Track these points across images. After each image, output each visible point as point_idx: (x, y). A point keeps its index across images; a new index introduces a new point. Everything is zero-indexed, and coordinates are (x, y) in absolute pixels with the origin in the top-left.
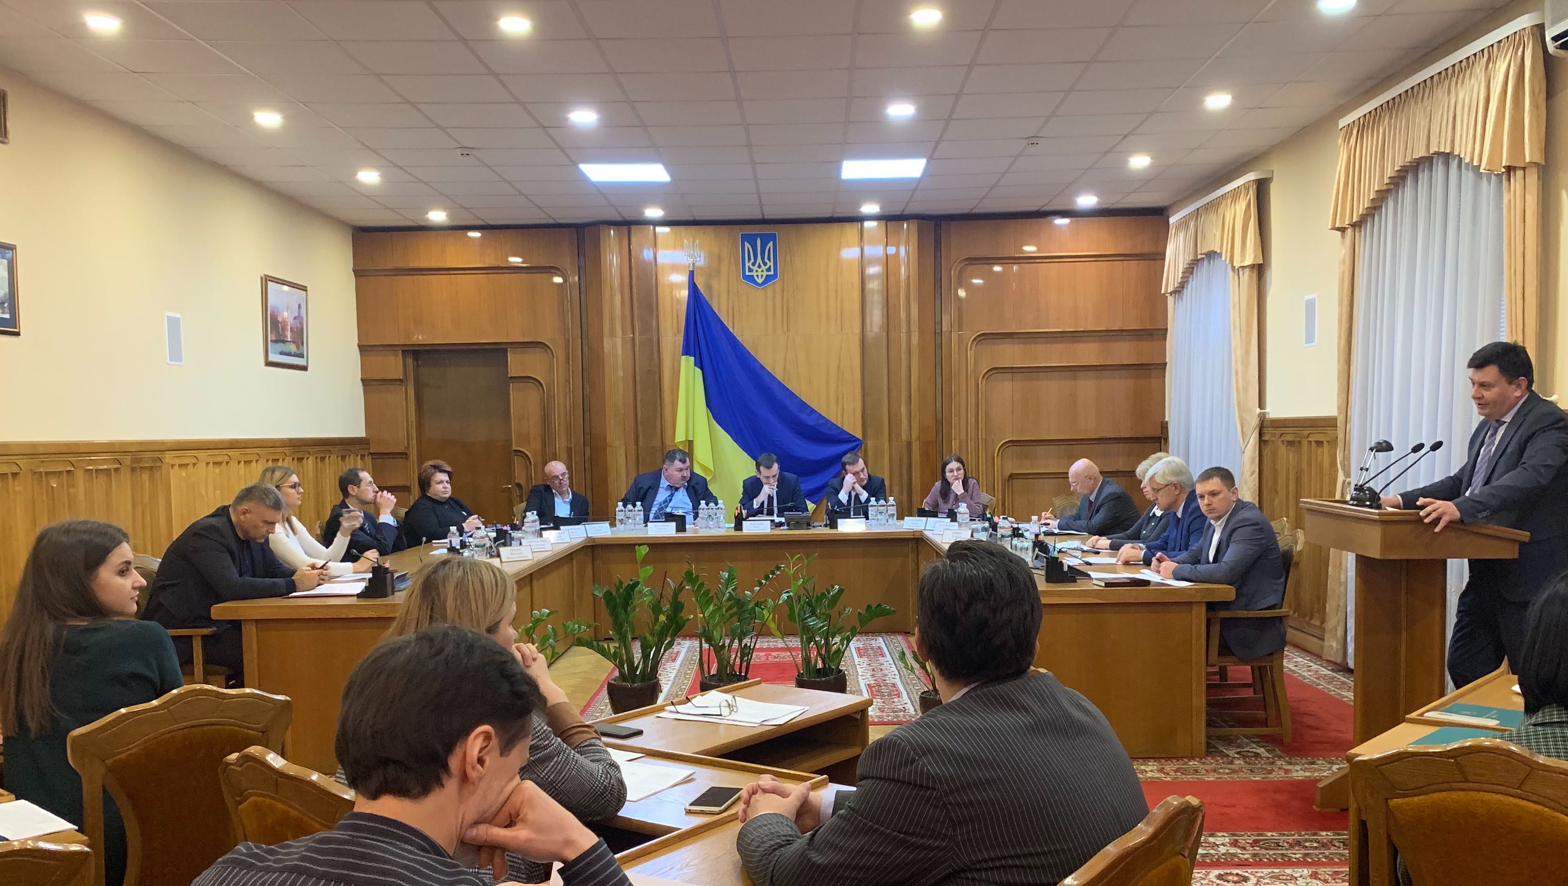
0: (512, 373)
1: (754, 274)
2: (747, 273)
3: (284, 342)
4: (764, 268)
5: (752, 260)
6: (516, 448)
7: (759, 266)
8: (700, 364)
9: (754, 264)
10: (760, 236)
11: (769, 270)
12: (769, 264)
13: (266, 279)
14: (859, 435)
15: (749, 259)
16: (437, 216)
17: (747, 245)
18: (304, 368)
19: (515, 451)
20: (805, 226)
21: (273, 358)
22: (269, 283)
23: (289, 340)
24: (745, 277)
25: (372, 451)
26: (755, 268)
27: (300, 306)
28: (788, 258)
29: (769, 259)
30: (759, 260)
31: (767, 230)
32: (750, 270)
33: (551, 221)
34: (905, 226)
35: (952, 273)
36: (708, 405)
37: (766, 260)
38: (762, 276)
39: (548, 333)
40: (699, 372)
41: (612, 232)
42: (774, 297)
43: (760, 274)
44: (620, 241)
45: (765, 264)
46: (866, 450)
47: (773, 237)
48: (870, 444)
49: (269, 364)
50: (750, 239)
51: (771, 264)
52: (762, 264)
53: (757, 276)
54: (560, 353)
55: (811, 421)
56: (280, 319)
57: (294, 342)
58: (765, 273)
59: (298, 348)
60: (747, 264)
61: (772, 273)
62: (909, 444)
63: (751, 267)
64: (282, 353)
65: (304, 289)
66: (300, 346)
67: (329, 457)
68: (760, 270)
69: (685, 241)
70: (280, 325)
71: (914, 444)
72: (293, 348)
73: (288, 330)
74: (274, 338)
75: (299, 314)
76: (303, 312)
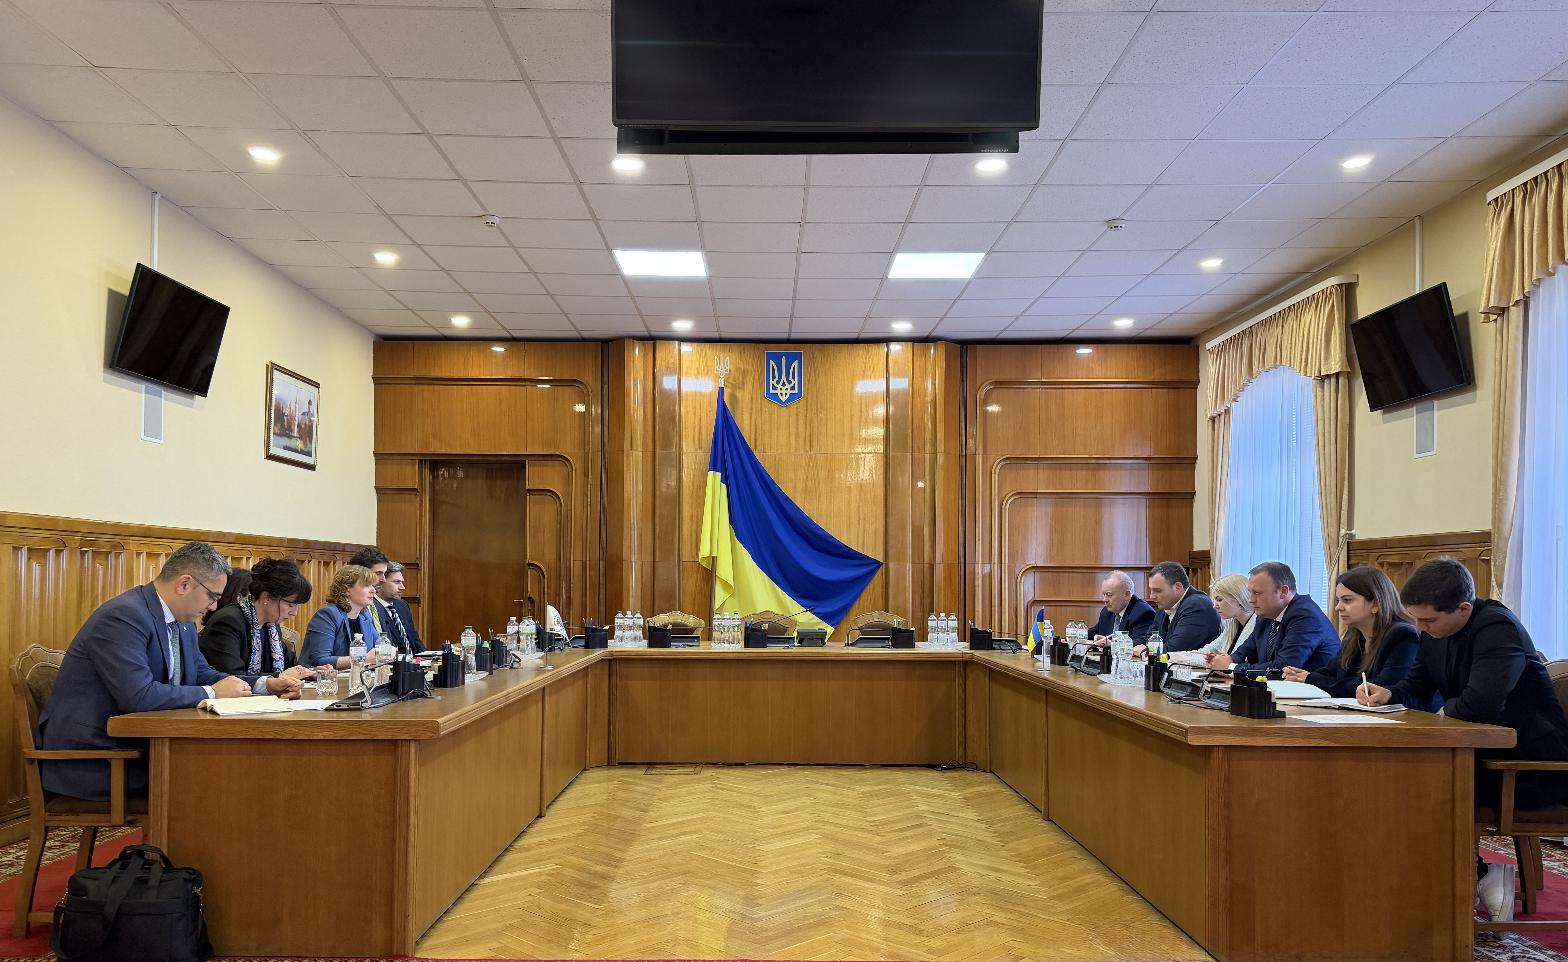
0: (530, 485)
1: (778, 392)
2: (771, 391)
4: (788, 386)
5: (777, 379)
7: (784, 385)
8: (725, 480)
9: (778, 382)
10: (786, 354)
11: (793, 388)
12: (793, 382)
13: (272, 368)
14: (880, 558)
15: (774, 378)
16: (461, 322)
17: (772, 363)
18: (311, 467)
19: (529, 564)
20: (831, 346)
21: (275, 451)
22: (274, 372)
23: (295, 435)
24: (769, 394)
26: (780, 386)
27: (310, 403)
28: (813, 379)
29: (794, 378)
30: (784, 378)
31: (792, 349)
32: (775, 388)
34: (932, 348)
35: (978, 396)
36: (732, 522)
37: (791, 379)
38: (786, 394)
39: (568, 446)
40: (724, 487)
41: (637, 347)
42: (797, 415)
43: (784, 392)
44: (645, 356)
45: (790, 382)
46: (887, 572)
47: (798, 356)
48: (890, 566)
49: (270, 457)
50: (776, 358)
51: (796, 382)
52: (786, 383)
53: (781, 394)
54: (579, 467)
56: (286, 412)
57: (301, 438)
58: (789, 392)
59: (305, 445)
60: (771, 382)
63: (776, 385)
64: (286, 448)
65: (316, 384)
66: (308, 443)
69: (710, 358)
70: (285, 418)
72: (299, 444)
73: (294, 425)
74: (277, 431)
75: (309, 411)
76: (314, 408)
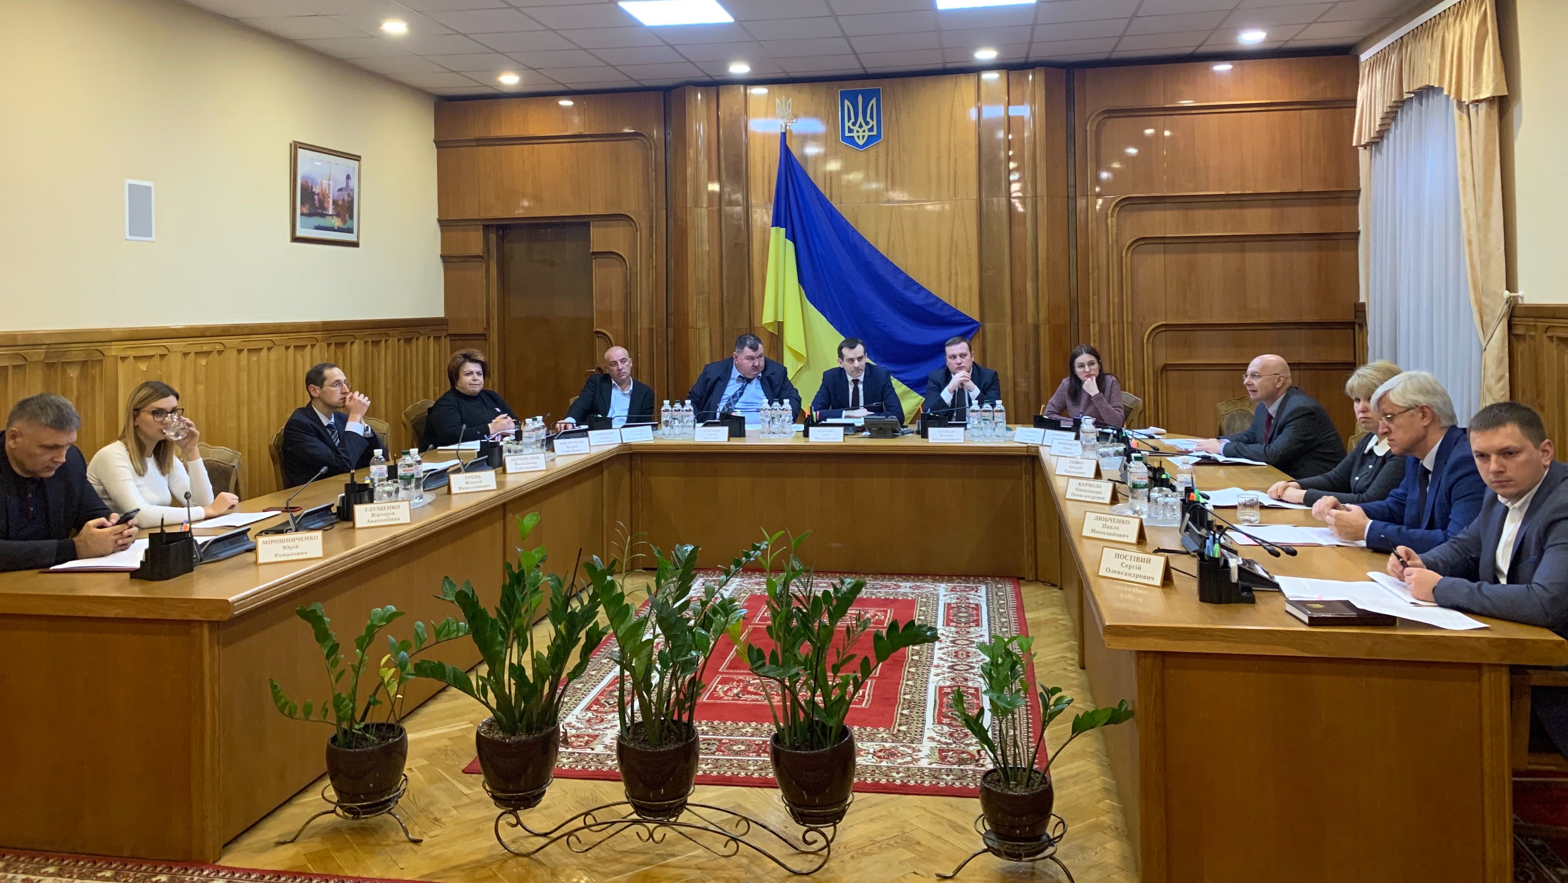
0: (595, 247)
1: (855, 134)
2: (847, 134)
3: (323, 215)
4: (866, 128)
5: (853, 120)
6: (597, 330)
7: (861, 126)
8: (791, 236)
9: (854, 124)
10: (863, 93)
11: (871, 130)
12: (871, 124)
13: (296, 146)
14: (976, 317)
15: (849, 119)
16: (509, 80)
17: (847, 102)
18: (356, 245)
19: (597, 332)
20: (914, 80)
21: (300, 232)
22: (300, 151)
23: (331, 212)
24: (844, 138)
25: (450, 332)
26: (856, 128)
27: (348, 177)
28: (894, 117)
29: (872, 118)
30: (860, 119)
31: (869, 85)
32: (850, 131)
33: (633, 84)
34: (1030, 77)
35: (1088, 128)
36: (801, 280)
37: (868, 119)
38: (863, 137)
39: (631, 205)
40: (790, 244)
41: (699, 95)
42: (877, 159)
43: (861, 135)
44: (708, 103)
45: (867, 123)
46: (984, 335)
47: (876, 93)
48: (988, 326)
49: (295, 239)
50: (851, 96)
51: (875, 123)
52: (863, 124)
53: (858, 137)
54: (643, 224)
55: (918, 300)
56: (317, 190)
57: (338, 215)
58: (867, 134)
59: (344, 222)
60: (847, 124)
61: (875, 133)
62: (1037, 327)
63: (852, 127)
64: (318, 228)
65: (357, 158)
66: (348, 220)
67: (386, 341)
68: (861, 130)
69: (777, 100)
70: (316, 197)
71: (1042, 327)
72: (336, 222)
73: (328, 202)
74: (305, 211)
75: (347, 186)
76: (354, 183)
